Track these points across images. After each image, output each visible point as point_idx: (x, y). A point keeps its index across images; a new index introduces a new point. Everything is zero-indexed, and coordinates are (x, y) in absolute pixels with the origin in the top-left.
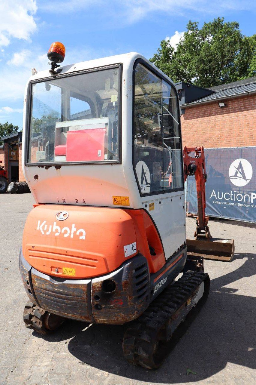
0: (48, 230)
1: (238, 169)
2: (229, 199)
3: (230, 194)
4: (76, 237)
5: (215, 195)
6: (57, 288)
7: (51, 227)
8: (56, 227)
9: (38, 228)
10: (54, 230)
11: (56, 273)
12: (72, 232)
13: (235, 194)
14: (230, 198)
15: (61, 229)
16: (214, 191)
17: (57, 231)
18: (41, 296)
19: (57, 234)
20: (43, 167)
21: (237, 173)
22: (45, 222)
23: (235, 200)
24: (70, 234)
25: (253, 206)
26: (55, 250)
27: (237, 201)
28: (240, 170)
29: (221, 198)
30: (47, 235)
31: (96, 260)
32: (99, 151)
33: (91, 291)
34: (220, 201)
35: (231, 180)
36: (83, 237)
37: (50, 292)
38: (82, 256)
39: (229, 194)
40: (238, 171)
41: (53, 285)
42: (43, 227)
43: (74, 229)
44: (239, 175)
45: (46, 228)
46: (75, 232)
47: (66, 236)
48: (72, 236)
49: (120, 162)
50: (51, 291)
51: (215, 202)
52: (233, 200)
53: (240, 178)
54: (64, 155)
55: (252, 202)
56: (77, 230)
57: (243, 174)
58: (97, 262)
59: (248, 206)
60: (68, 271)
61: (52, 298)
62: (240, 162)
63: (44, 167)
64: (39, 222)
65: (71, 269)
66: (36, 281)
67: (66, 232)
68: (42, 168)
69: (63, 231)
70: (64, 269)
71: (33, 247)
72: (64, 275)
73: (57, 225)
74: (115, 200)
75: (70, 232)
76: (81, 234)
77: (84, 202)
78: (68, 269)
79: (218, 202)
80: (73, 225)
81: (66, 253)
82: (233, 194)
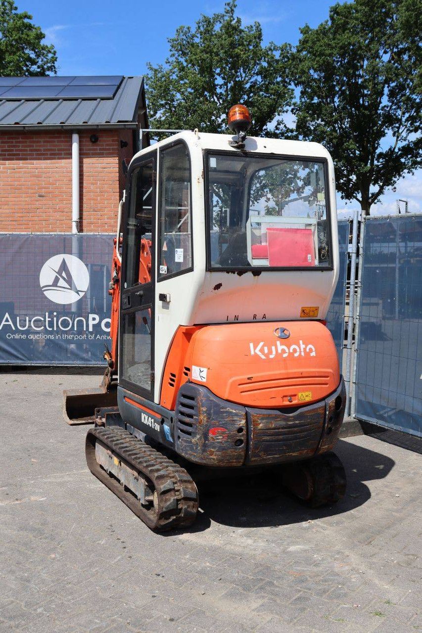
0: (270, 352)
1: (59, 273)
2: (43, 327)
3: (45, 318)
4: (307, 354)
5: (10, 323)
6: (293, 421)
7: (273, 348)
8: (280, 348)
9: (252, 353)
10: (280, 351)
11: (288, 403)
12: (302, 350)
13: (55, 319)
14: (45, 326)
15: (289, 349)
16: (7, 315)
17: (283, 351)
18: (264, 441)
19: (285, 355)
20: (234, 273)
21: (56, 280)
22: (261, 344)
23: (55, 329)
24: (300, 352)
25: (93, 337)
26: (287, 374)
27: (59, 331)
28: (64, 274)
29: (24, 326)
30: (272, 359)
31: (327, 377)
32: (309, 256)
33: (327, 413)
34: (23, 332)
35: (45, 293)
36: (313, 354)
37: (280, 430)
38: (317, 375)
39: (43, 319)
40: (59, 277)
41: (287, 419)
42: (262, 350)
43: (303, 346)
44: (62, 283)
45: (266, 350)
46: (305, 349)
47: (296, 355)
48: (303, 354)
49: (331, 269)
50: (283, 428)
51: (12, 336)
52: (51, 329)
53: (64, 288)
54: (265, 257)
55: (91, 329)
56: (306, 347)
57: (69, 280)
58: (328, 378)
59: (83, 337)
60: (304, 396)
61: (281, 437)
62: (64, 260)
63: (236, 273)
64: (251, 345)
65: (307, 393)
66: (260, 421)
67: (295, 351)
68: (232, 274)
69: (291, 351)
70: (300, 395)
71: (248, 379)
72: (300, 402)
73: (281, 344)
74: (303, 311)
75: (300, 349)
76: (311, 350)
77: (264, 317)
78: (304, 394)
79: (17, 336)
80: (301, 342)
81: (300, 376)
82: (50, 319)
